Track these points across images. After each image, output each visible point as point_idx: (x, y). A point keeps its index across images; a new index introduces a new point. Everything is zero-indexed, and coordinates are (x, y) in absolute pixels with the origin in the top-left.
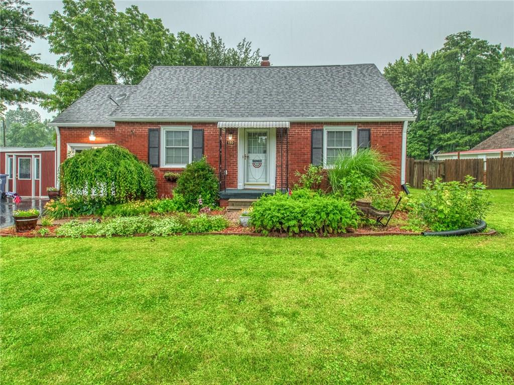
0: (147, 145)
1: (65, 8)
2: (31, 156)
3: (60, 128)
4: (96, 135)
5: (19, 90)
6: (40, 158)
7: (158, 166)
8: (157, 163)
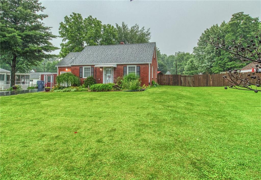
0: (79, 72)
1: (65, 20)
2: (51, 75)
3: (58, 67)
4: (68, 69)
5: (48, 54)
6: (53, 76)
7: (82, 78)
8: (81, 77)
